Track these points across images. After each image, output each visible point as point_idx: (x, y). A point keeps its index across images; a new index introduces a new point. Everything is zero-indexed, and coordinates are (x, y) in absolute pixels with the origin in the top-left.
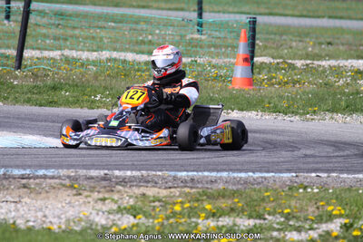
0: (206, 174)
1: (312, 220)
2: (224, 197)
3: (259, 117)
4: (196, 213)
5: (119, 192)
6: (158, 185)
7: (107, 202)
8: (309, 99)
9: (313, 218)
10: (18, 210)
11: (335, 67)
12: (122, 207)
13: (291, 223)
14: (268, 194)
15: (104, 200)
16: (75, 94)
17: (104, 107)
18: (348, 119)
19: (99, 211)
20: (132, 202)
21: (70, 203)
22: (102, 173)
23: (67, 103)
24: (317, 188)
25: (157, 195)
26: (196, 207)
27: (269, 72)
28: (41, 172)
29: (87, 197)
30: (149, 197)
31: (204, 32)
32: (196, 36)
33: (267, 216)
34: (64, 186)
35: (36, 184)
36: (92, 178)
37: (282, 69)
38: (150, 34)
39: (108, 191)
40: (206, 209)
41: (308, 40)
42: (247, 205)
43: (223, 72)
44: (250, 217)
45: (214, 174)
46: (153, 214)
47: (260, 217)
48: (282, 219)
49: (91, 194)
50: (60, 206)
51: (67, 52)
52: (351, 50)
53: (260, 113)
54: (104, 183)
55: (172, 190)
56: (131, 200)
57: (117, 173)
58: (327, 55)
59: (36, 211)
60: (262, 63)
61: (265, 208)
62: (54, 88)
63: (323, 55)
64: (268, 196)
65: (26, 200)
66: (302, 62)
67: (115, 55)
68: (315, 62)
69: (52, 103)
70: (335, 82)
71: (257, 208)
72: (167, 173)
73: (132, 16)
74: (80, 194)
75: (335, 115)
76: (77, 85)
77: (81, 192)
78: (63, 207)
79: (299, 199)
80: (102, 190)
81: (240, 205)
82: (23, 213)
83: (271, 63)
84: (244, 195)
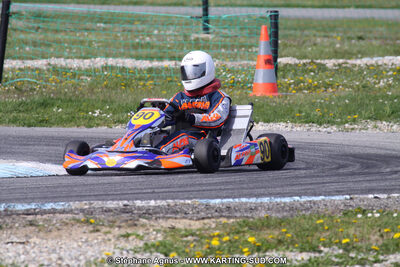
0: (244, 200)
1: (376, 251)
2: (268, 227)
3: (289, 129)
4: (237, 247)
5: (143, 226)
6: (189, 216)
7: (131, 238)
8: (347, 105)
9: (377, 248)
10: (28, 253)
11: (372, 65)
12: (149, 244)
13: (352, 255)
14: (322, 221)
15: (127, 236)
16: (69, 110)
17: (104, 125)
18: (395, 127)
19: (122, 249)
20: (160, 237)
21: (86, 241)
22: (121, 204)
23: (61, 122)
24: (378, 212)
25: (188, 228)
26: (236, 241)
27: (295, 74)
28: (49, 206)
29: (106, 233)
30: (179, 230)
31: (211, 31)
32: (203, 35)
33: (322, 248)
34: (78, 221)
35: (45, 220)
36: (109, 210)
37: (311, 71)
38: (148, 36)
39: (130, 226)
40: (249, 243)
41: (335, 35)
42: (297, 236)
43: (240, 78)
44: (302, 250)
45: (253, 200)
46: (187, 250)
47: (315, 249)
48: (341, 251)
49: (112, 230)
50: (75, 245)
51: (53, 61)
52: (387, 44)
53: (290, 125)
54: (125, 216)
55: (206, 221)
56: (159, 235)
57: (138, 203)
58: (359, 52)
59: (49, 254)
60: (286, 65)
61: (319, 239)
62: (45, 104)
63: (355, 51)
64: (322, 224)
65: (34, 240)
66: (333, 61)
67: (111, 61)
68: (349, 61)
69: (43, 122)
70: (375, 83)
71: (310, 239)
72: (198, 201)
73: (122, 15)
74: (98, 231)
75: (379, 124)
76: (70, 100)
77: (99, 227)
78: (79, 246)
79: (359, 227)
80: (123, 224)
81: (289, 235)
82: (34, 255)
83: (296, 65)
84: (293, 224)
